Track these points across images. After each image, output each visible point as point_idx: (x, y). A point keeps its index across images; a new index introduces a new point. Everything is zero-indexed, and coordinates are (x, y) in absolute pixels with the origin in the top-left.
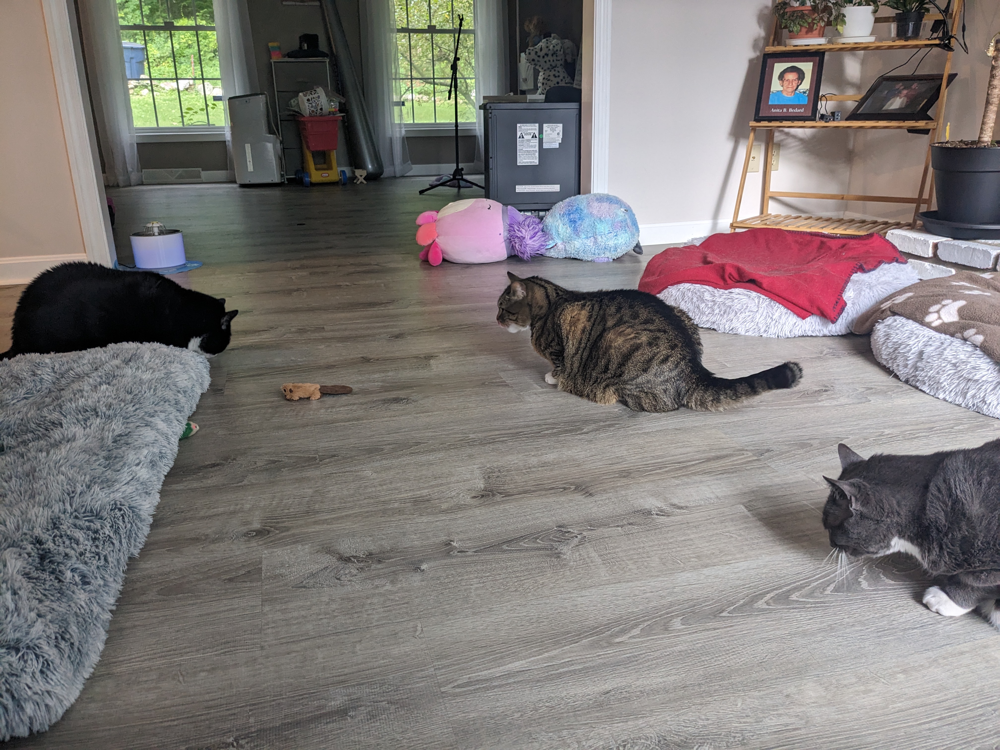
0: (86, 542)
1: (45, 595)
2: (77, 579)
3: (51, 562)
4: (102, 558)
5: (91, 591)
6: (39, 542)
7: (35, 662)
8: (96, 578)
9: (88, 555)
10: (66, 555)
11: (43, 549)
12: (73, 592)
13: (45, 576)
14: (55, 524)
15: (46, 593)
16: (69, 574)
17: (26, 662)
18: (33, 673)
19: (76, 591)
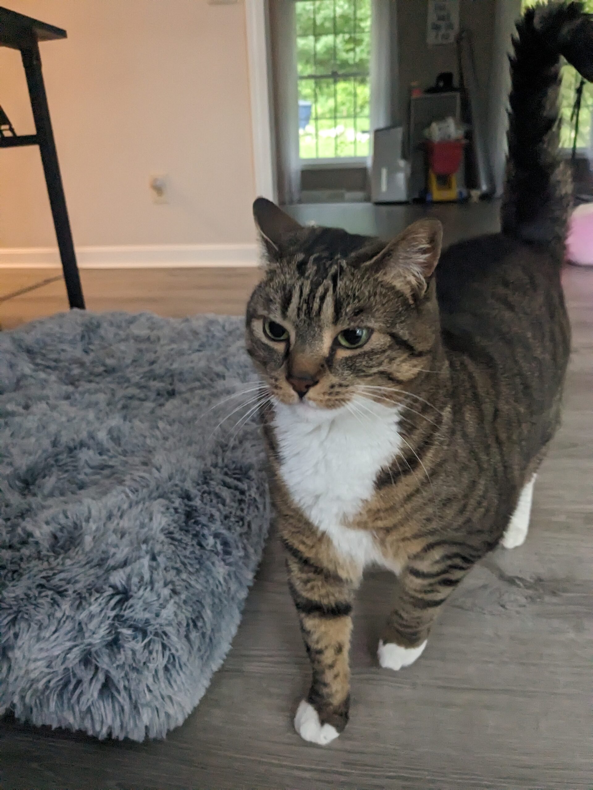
0: (233, 504)
1: (184, 564)
2: (219, 547)
3: (196, 523)
4: (246, 524)
5: (230, 564)
6: (187, 496)
7: (160, 655)
8: (237, 547)
9: (233, 519)
10: (212, 516)
11: (190, 506)
12: (213, 564)
13: (187, 539)
14: (206, 478)
15: (186, 561)
16: (211, 541)
17: (151, 653)
18: (156, 671)
19: (217, 563)
